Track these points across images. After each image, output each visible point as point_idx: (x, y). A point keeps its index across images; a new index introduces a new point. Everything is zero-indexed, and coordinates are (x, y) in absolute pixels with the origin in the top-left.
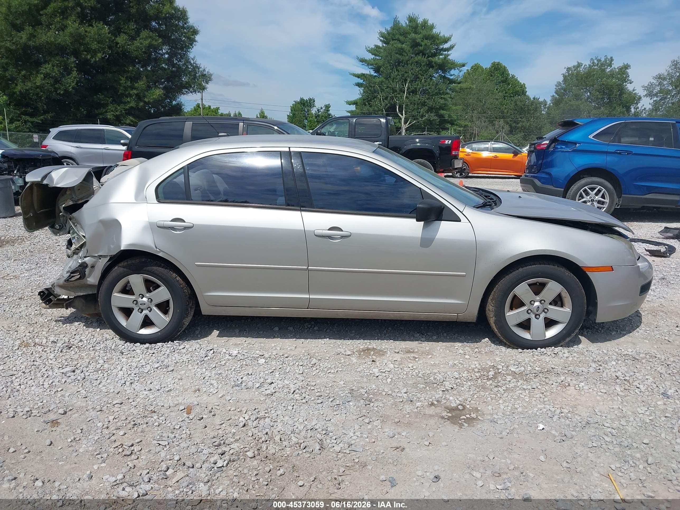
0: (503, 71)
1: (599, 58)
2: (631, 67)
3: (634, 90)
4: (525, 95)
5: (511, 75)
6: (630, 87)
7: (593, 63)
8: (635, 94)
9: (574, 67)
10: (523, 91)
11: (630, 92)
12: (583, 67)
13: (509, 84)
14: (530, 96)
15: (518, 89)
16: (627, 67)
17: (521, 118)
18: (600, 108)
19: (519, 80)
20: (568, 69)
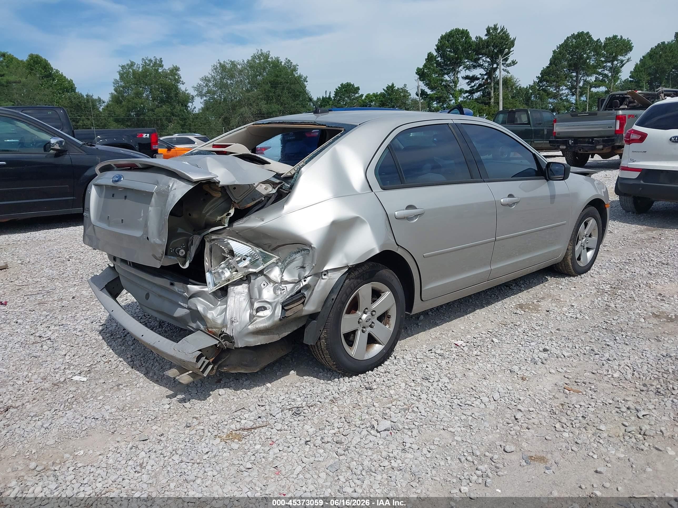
0: (45, 64)
1: (149, 58)
2: (181, 69)
3: (186, 90)
4: (75, 92)
5: (55, 69)
6: (182, 87)
7: (145, 63)
8: (188, 94)
9: (128, 65)
10: (72, 87)
11: (183, 92)
12: (136, 66)
13: (54, 80)
14: (83, 94)
15: (66, 84)
16: (177, 69)
17: (79, 116)
18: (161, 106)
19: (64, 75)
20: (123, 67)
